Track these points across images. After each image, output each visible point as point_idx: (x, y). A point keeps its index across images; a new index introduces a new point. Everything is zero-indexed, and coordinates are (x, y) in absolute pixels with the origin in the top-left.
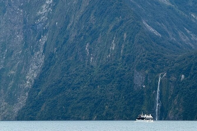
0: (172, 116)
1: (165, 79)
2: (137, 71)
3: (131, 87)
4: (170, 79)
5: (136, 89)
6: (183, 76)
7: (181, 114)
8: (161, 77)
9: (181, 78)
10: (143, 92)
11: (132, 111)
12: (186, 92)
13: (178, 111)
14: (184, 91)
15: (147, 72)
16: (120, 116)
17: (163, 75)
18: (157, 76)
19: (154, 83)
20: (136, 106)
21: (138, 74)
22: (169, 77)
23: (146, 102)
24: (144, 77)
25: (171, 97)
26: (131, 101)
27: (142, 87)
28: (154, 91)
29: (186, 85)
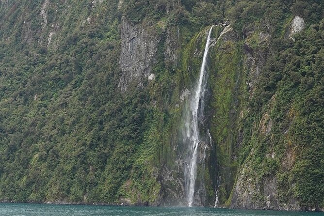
0: (252, 191)
1: (229, 46)
2: (129, 23)
3: (108, 83)
4: (247, 42)
5: (124, 89)
6: (297, 23)
7: (291, 178)
8: (212, 37)
9: (289, 29)
10: (144, 98)
11: (103, 168)
12: (312, 74)
13: (274, 169)
14: (304, 74)
15: (162, 24)
16: (61, 189)
17: (221, 30)
18: (197, 36)
19: (185, 60)
20: (116, 151)
21: (133, 34)
22: (244, 35)
23: (152, 135)
24: (152, 45)
25: (248, 111)
26: (103, 132)
27: (146, 82)
28: (186, 92)
29: (313, 48)
